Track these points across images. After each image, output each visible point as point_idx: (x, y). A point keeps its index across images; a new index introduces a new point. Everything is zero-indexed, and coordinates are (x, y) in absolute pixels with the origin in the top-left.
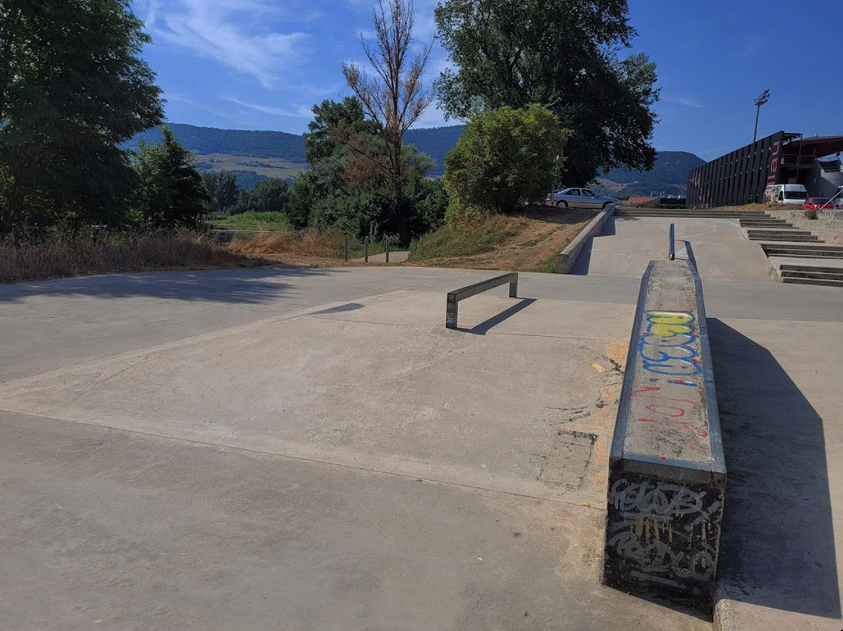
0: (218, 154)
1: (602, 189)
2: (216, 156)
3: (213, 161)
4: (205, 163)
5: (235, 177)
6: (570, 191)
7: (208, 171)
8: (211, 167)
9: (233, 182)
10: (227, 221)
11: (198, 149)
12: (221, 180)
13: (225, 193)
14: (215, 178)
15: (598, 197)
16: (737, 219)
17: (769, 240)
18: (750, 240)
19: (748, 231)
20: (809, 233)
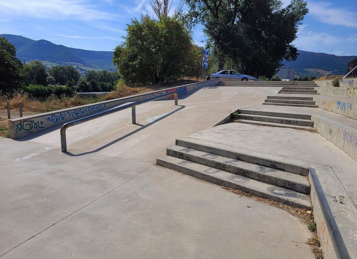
6: (223, 72)
15: (239, 75)
16: (282, 88)
17: (276, 105)
18: (263, 104)
19: (268, 97)
20: (312, 99)
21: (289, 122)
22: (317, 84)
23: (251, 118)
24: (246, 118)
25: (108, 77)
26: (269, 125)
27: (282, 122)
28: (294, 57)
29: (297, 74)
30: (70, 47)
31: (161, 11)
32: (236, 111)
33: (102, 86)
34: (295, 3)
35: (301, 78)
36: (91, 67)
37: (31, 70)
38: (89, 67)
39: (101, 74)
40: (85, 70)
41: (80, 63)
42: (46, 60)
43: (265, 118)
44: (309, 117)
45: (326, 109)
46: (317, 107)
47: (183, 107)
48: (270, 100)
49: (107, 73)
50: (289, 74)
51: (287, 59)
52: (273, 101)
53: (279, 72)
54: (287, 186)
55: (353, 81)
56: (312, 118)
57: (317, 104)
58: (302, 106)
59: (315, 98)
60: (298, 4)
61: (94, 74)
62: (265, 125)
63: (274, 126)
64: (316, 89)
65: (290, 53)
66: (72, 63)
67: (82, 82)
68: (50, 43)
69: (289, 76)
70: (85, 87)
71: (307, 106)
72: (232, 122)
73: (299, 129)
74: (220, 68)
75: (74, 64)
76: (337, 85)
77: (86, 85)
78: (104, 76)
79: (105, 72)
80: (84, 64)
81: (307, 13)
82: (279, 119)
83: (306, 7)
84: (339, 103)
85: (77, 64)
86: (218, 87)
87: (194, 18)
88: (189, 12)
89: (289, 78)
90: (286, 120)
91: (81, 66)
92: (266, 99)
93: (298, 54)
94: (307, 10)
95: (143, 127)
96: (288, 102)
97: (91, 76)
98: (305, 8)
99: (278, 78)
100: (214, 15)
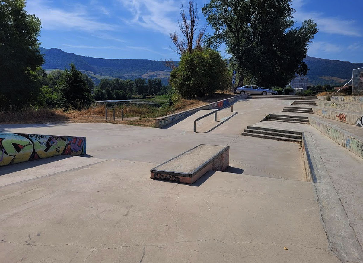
0: (159, 71)
1: (334, 82)
2: (158, 72)
3: (157, 74)
4: (154, 75)
5: (161, 80)
6: (247, 86)
7: (155, 78)
8: (156, 76)
9: (160, 82)
10: (155, 99)
11: (151, 69)
12: (155, 82)
13: (156, 87)
14: (153, 81)
15: (260, 89)
16: (294, 101)
17: (290, 112)
18: (282, 111)
19: (285, 107)
20: (311, 109)
21: (297, 120)
22: (318, 98)
23: (277, 119)
24: (274, 118)
25: (120, 85)
26: (287, 122)
27: (293, 120)
28: (305, 72)
29: (311, 82)
30: (81, 55)
31: (188, 32)
32: (269, 115)
33: (116, 94)
34: (306, 24)
35: (314, 87)
36: (101, 75)
37: (54, 79)
38: (99, 75)
39: (113, 82)
40: (95, 78)
41: (90, 71)
42: (57, 68)
43: (285, 118)
44: (307, 118)
45: (318, 114)
46: (314, 113)
47: (237, 113)
48: (286, 109)
49: (120, 81)
50: (302, 82)
51: (299, 73)
52: (288, 110)
53: (291, 82)
54: (294, 137)
55: (337, 98)
56: (308, 118)
57: (314, 112)
58: (305, 113)
59: (314, 108)
60: (309, 25)
61: (107, 82)
62: (285, 122)
63: (290, 122)
64: (316, 102)
65: (301, 69)
66: (83, 71)
67: (98, 91)
68: (61, 51)
69: (302, 84)
70: (101, 96)
71: (308, 113)
72: (267, 120)
73: (302, 123)
74: (240, 82)
75: (84, 72)
76: (329, 99)
77: (102, 93)
78: (117, 84)
79: (117, 81)
80: (95, 72)
81: (317, 32)
82: (292, 119)
83: (316, 27)
84: (323, 111)
85: (87, 72)
86: (248, 100)
87: (218, 39)
88: (215, 35)
89: (302, 86)
90: (296, 119)
91: (91, 73)
92: (284, 108)
93: (308, 70)
94: (317, 29)
95: (222, 123)
96: (297, 110)
97: (104, 84)
98: (314, 28)
99: (291, 88)
100: (235, 36)
